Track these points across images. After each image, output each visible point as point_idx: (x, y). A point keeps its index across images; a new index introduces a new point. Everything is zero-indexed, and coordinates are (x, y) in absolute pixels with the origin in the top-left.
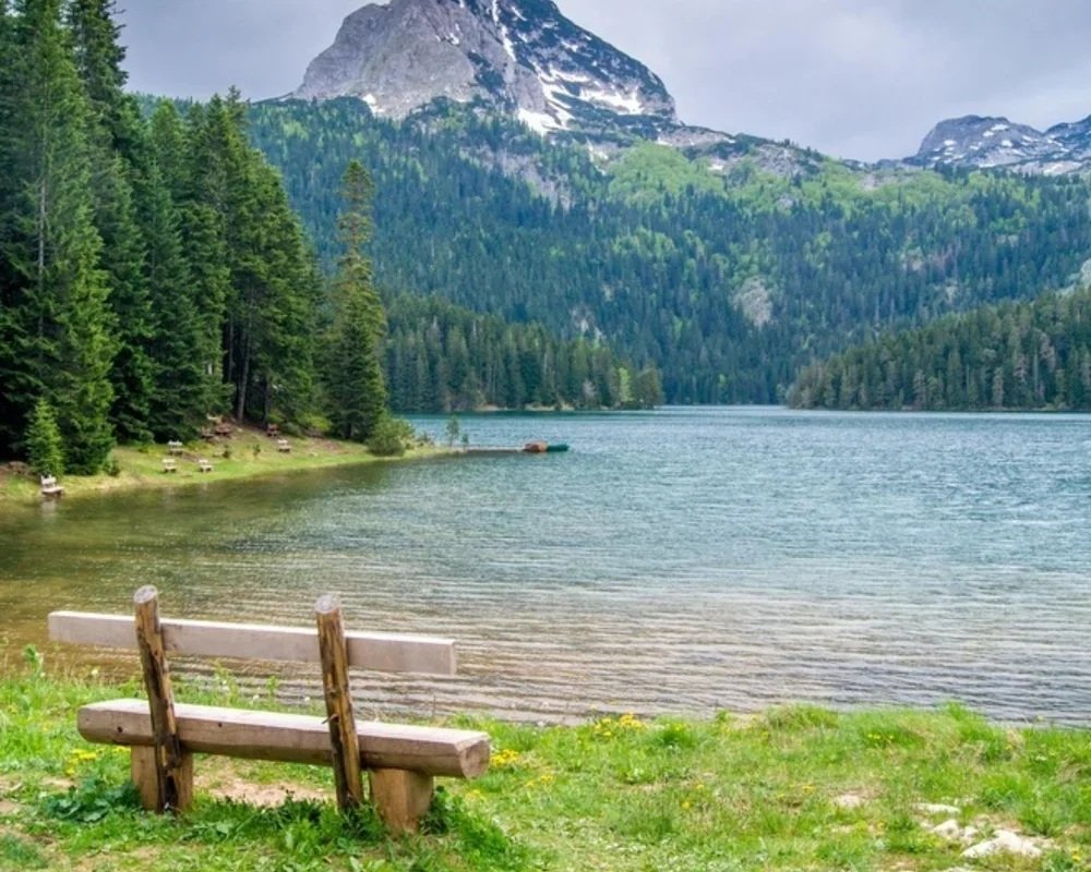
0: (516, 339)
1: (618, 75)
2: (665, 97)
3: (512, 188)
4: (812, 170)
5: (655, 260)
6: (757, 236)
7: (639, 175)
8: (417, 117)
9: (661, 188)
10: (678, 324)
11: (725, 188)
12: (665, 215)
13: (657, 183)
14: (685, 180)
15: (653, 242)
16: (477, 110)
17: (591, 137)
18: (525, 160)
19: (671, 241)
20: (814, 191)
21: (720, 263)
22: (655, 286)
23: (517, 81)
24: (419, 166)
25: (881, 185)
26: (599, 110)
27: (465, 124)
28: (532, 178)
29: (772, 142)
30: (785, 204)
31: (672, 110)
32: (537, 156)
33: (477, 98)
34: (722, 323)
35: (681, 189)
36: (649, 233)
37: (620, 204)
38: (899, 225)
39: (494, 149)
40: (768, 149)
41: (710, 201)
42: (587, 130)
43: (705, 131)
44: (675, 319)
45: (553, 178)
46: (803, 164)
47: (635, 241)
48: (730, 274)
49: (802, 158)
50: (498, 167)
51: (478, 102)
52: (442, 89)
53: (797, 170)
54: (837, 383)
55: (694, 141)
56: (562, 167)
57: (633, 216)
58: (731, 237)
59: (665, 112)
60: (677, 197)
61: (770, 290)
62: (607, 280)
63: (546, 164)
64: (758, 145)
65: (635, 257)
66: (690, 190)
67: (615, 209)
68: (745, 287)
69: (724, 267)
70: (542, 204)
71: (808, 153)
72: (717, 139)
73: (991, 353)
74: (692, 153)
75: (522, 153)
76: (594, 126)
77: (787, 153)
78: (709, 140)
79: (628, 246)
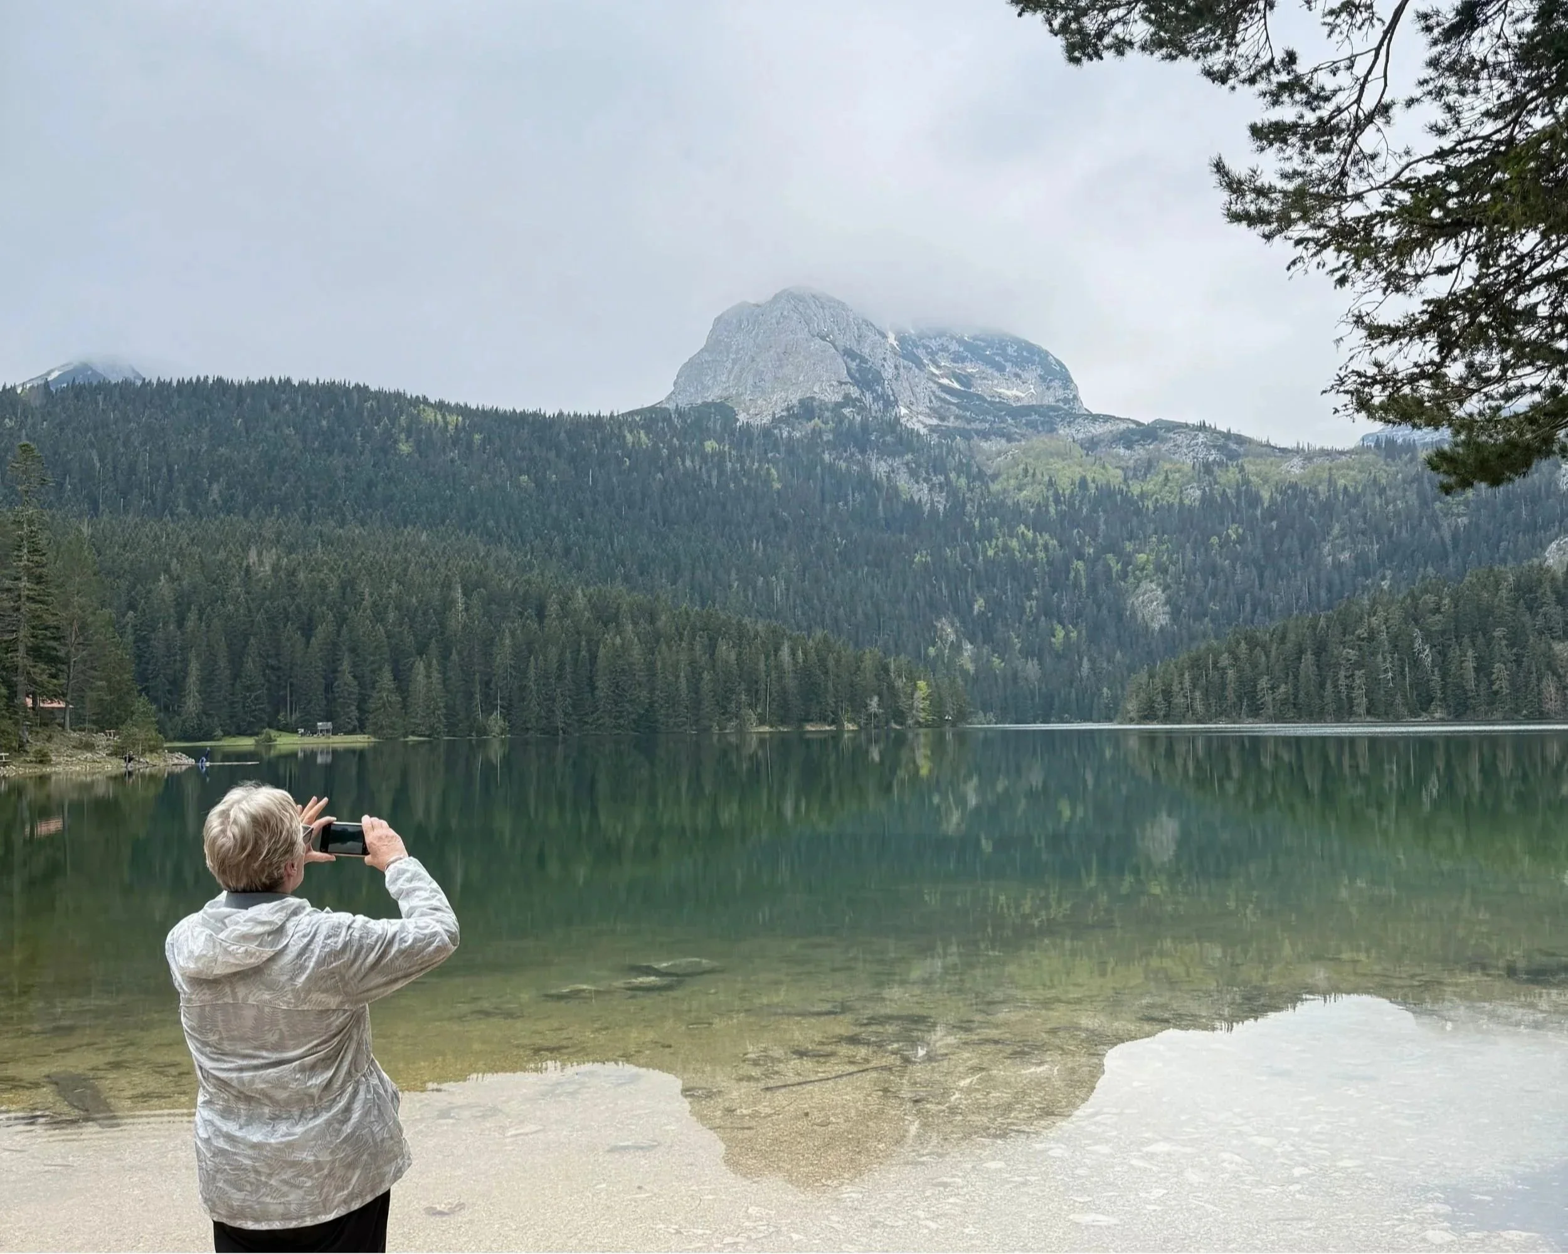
0: (793, 653)
1: (1015, 364)
2: (1066, 380)
3: (879, 491)
4: (1233, 456)
5: (1035, 563)
6: (1156, 533)
7: (1026, 471)
8: (781, 420)
9: (1051, 484)
10: (1060, 633)
11: (1125, 480)
12: (1052, 510)
13: (1046, 478)
14: (1077, 473)
15: (1035, 545)
16: (846, 411)
17: (978, 432)
18: (896, 463)
19: (1055, 542)
20: (1229, 477)
21: (1112, 563)
22: (1035, 593)
23: (897, 377)
24: (773, 471)
25: (1310, 467)
26: (992, 403)
27: (831, 425)
28: (903, 481)
29: (1187, 425)
30: (1194, 494)
31: (1075, 398)
32: (909, 457)
33: (847, 397)
34: (1112, 631)
35: (1073, 483)
36: (1030, 534)
37: (1002, 504)
38: (1327, 508)
39: (863, 451)
40: (1179, 433)
41: (1107, 494)
42: (974, 425)
43: (1107, 418)
44: (1059, 627)
45: (926, 480)
46: (1219, 448)
47: (1014, 543)
48: (1124, 575)
49: (1221, 442)
50: (866, 467)
51: (848, 400)
52: (811, 389)
53: (1213, 456)
54: (1167, 694)
55: (1098, 429)
56: (938, 466)
57: (1015, 515)
58: (1125, 535)
59: (1066, 401)
60: (1067, 492)
61: (1168, 592)
62: (979, 587)
63: (919, 466)
64: (1168, 430)
65: (1012, 561)
66: (1083, 483)
67: (996, 508)
68: (1140, 591)
69: (1116, 567)
70: (912, 507)
71: (1228, 436)
72: (1122, 426)
73: (1352, 654)
74: (1091, 445)
75: (893, 455)
76: (982, 421)
77: (1201, 437)
78: (1114, 428)
79: (1006, 548)
